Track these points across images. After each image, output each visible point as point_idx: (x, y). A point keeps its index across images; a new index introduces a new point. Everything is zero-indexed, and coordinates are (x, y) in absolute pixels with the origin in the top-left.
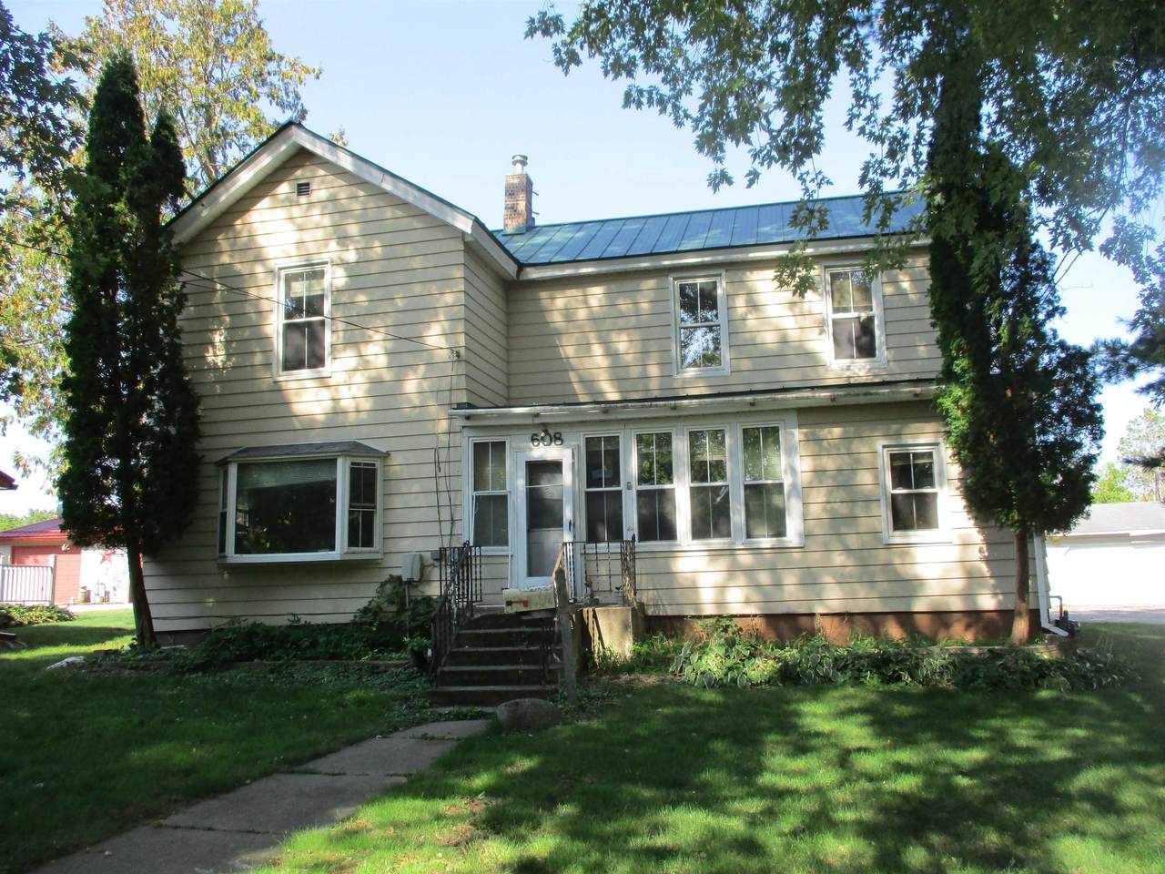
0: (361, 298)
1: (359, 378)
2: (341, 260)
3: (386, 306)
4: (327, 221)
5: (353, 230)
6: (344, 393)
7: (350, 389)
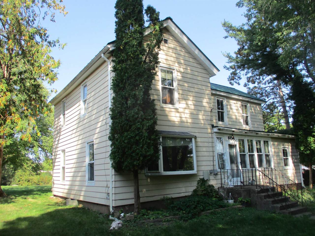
0: (186, 85)
1: (187, 111)
2: (179, 70)
3: (192, 90)
4: (174, 55)
5: (182, 61)
6: (183, 115)
7: (184, 114)
